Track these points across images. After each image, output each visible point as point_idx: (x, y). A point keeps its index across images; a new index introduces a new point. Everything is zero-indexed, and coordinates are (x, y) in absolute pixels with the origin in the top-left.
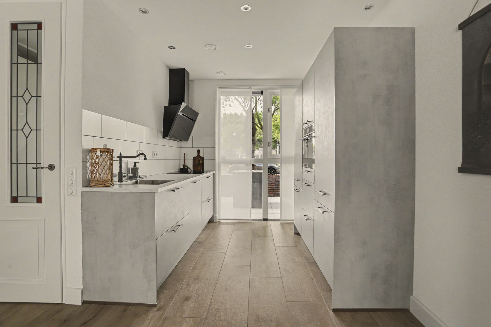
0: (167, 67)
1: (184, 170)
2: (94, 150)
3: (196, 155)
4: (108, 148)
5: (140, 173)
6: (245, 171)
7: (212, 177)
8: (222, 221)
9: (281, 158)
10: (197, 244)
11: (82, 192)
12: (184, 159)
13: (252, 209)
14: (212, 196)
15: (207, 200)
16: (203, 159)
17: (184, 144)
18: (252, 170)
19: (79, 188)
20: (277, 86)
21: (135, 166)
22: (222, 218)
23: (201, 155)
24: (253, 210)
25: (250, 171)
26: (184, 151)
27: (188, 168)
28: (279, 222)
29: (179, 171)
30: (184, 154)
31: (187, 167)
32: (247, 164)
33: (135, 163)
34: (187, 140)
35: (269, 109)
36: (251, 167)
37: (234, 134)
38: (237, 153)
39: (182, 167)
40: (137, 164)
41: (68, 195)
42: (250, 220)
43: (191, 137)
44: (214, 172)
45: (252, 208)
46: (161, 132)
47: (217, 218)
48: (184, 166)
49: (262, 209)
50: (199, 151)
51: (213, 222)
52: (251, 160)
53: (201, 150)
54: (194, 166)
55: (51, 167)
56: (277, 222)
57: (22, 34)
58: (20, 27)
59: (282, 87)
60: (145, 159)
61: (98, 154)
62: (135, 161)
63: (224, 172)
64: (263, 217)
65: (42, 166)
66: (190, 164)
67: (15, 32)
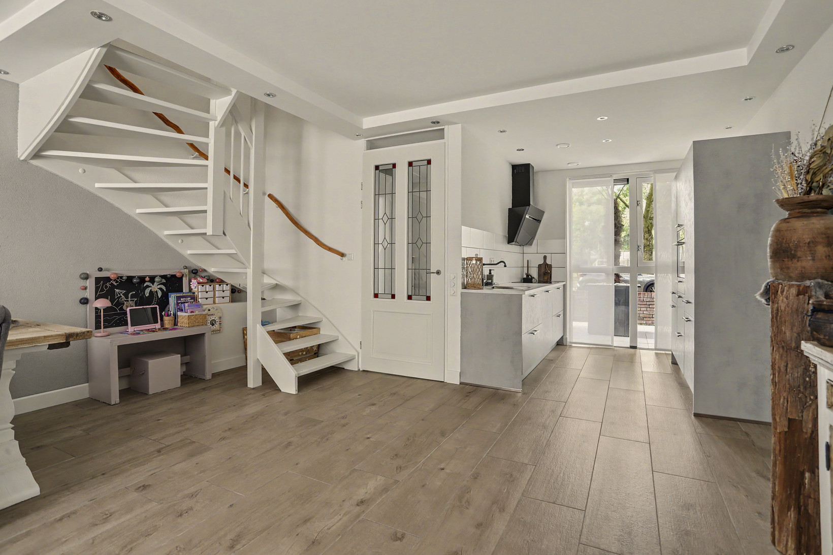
0: (510, 163)
1: (528, 279)
2: (470, 259)
3: (542, 262)
4: (479, 257)
5: (495, 280)
6: (605, 284)
7: (562, 288)
8: (574, 345)
9: (656, 266)
10: (547, 362)
11: (462, 294)
12: (528, 267)
13: (614, 337)
14: (562, 312)
15: (557, 315)
16: (550, 267)
17: (527, 249)
18: (615, 282)
19: (460, 290)
20: (650, 171)
21: (490, 273)
22: (574, 341)
23: (548, 262)
24: (616, 338)
25: (612, 284)
26: (527, 257)
27: (532, 278)
28: (655, 351)
29: (521, 281)
30: (528, 261)
31: (531, 276)
32: (607, 274)
33: (490, 270)
34: (531, 245)
35: (638, 201)
36: (613, 278)
37: (587, 223)
38: (592, 257)
39: (525, 276)
40: (492, 271)
41: (451, 295)
42: (612, 346)
43: (535, 241)
44: (564, 283)
45: (615, 335)
46: (506, 237)
47: (568, 340)
48: (528, 275)
49: (629, 338)
50: (545, 257)
51: (563, 345)
52: (613, 269)
53: (549, 256)
54: (539, 275)
55: (438, 273)
56: (651, 351)
57: (416, 169)
58: (414, 164)
59: (656, 172)
60: (505, 266)
61: (474, 262)
62: (490, 269)
63: (576, 284)
64: (630, 344)
65: (432, 271)
66: (534, 273)
67: (411, 168)
